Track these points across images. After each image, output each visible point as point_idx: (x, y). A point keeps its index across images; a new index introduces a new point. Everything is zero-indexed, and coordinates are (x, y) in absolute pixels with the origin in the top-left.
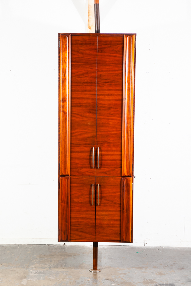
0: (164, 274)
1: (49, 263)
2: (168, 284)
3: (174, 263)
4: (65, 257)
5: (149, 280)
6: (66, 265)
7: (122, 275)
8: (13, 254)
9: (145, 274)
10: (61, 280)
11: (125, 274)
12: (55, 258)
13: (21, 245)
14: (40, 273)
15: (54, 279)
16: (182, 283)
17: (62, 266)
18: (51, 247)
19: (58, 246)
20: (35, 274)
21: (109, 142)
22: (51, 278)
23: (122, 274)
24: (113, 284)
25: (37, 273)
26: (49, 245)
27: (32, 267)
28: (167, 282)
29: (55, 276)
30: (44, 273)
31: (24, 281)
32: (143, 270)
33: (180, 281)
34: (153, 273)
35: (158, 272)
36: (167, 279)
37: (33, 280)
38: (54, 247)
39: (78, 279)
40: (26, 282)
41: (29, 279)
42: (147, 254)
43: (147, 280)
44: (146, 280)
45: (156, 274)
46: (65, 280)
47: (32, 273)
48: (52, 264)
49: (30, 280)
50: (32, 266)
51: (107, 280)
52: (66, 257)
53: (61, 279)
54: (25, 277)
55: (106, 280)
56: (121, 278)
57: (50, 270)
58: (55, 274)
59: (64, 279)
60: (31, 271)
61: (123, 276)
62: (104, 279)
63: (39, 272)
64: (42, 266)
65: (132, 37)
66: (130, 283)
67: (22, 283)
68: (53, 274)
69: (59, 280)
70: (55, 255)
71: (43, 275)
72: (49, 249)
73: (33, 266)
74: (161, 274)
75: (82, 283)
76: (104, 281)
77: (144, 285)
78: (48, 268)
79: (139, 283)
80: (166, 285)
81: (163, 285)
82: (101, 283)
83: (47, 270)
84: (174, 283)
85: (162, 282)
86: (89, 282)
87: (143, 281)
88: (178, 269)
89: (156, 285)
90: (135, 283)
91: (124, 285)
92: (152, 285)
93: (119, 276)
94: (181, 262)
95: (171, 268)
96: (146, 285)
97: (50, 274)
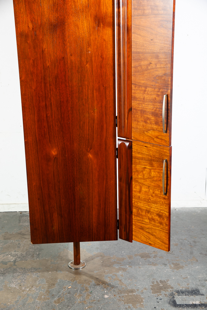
0: (182, 267)
1: (15, 251)
2: (190, 289)
3: (194, 242)
5: (161, 281)
6: (39, 254)
7: (120, 273)
9: (153, 268)
10: (28, 290)
12: (26, 238)
15: (17, 288)
17: (33, 256)
18: (23, 215)
22: (13, 285)
23: (119, 269)
24: (106, 296)
26: (21, 213)
28: (188, 284)
29: (19, 282)
32: (151, 260)
34: (166, 265)
35: (173, 264)
36: (187, 278)
38: (27, 216)
39: (54, 285)
43: (157, 282)
44: (155, 283)
45: (171, 268)
46: (33, 289)
48: (19, 253)
51: (98, 287)
55: (95, 285)
57: (15, 267)
59: (32, 287)
61: (122, 275)
62: (93, 283)
64: (4, 258)
66: (132, 291)
69: (23, 291)
71: (2, 278)
74: (177, 267)
75: (58, 297)
76: (93, 288)
77: (153, 294)
78: (12, 263)
79: (145, 291)
80: (187, 294)
81: (183, 292)
82: (88, 295)
83: (10, 268)
84: (200, 288)
85: (180, 285)
86: (69, 293)
87: (152, 286)
88: (201, 253)
89: (172, 295)
90: (140, 291)
91: (123, 296)
92: (166, 295)
93: (116, 275)
94: (204, 237)
95: (191, 253)
96: (156, 294)
97: (13, 276)
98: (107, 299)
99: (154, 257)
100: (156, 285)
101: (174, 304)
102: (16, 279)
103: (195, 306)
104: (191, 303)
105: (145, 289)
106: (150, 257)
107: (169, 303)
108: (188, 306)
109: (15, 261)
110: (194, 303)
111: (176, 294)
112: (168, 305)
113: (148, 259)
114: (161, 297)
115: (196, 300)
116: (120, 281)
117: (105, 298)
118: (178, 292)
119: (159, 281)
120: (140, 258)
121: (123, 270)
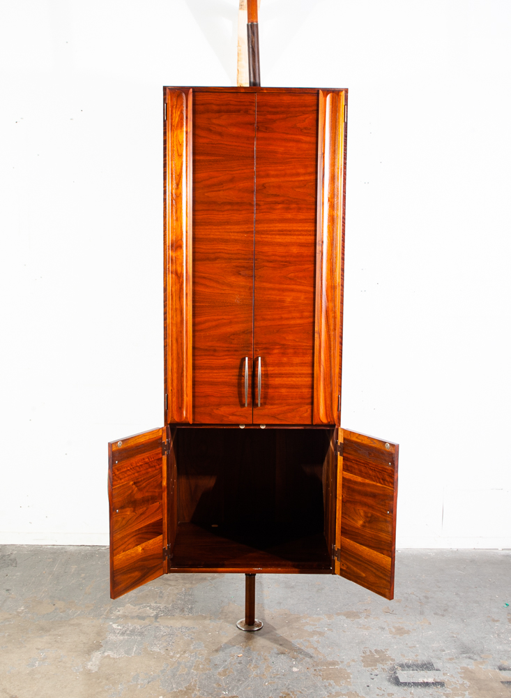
0: (408, 632)
1: (156, 603)
2: (419, 662)
3: (426, 597)
4: (191, 583)
5: (376, 651)
6: (192, 608)
7: (315, 638)
8: (83, 575)
9: (365, 632)
10: (178, 656)
11: (321, 634)
12: (170, 585)
14: (133, 632)
15: (163, 652)
16: (450, 659)
17: (182, 610)
20: (122, 638)
21: (284, 345)
22: (156, 649)
23: (314, 633)
24: (295, 669)
25: (128, 635)
27: (119, 613)
28: (417, 656)
29: (165, 644)
30: (141, 634)
31: (93, 660)
32: (361, 621)
33: (444, 651)
34: (383, 629)
35: (394, 627)
36: (414, 647)
37: (115, 656)
39: (216, 651)
40: (97, 663)
41: (106, 654)
43: (370, 651)
44: (368, 653)
45: (391, 632)
46: (186, 655)
47: (114, 633)
48: (162, 606)
49: (108, 656)
50: (119, 611)
51: (281, 656)
52: (194, 582)
53: (178, 653)
54: (98, 647)
55: (278, 654)
56: (314, 647)
57: (157, 624)
58: (166, 635)
59: (185, 652)
60: (114, 626)
61: (318, 642)
63: (131, 631)
64: (140, 611)
65: (338, 95)
66: (333, 663)
67: (89, 666)
68: (163, 636)
69: (172, 657)
71: (139, 638)
73: (121, 613)
74: (401, 631)
75: (224, 667)
76: (275, 657)
77: (364, 668)
79: (353, 663)
80: (415, 668)
81: (409, 666)
82: (268, 667)
83: (150, 625)
84: (433, 661)
85: (404, 656)
86: (240, 663)
87: (364, 657)
88: (436, 614)
89: (393, 669)
90: (345, 663)
91: (320, 670)
92: (383, 669)
93: (309, 641)
94: (441, 591)
95: (422, 613)
96: (370, 668)
97: (155, 637)
98: (296, 672)
99: (365, 618)
100: (369, 655)
101: (397, 682)
102: (160, 640)
103: (426, 684)
104: (421, 680)
105: (353, 661)
106: (360, 618)
107: (389, 681)
108: (416, 684)
109: (156, 616)
110: (426, 681)
111: (399, 668)
112: (387, 683)
113: (357, 620)
114: (376, 672)
115: (428, 677)
116: (316, 649)
117: (293, 672)
118: (402, 666)
119: (373, 651)
120: (345, 618)
121: (320, 634)
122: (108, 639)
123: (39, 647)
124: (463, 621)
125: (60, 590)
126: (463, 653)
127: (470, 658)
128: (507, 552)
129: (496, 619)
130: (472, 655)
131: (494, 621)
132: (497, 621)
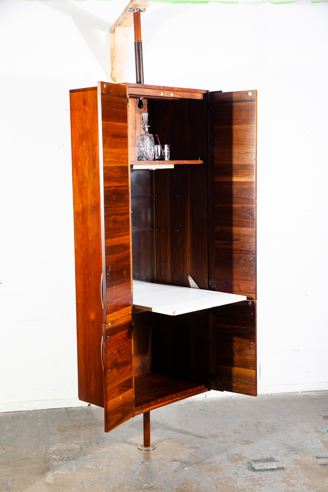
0: (252, 442)
1: (77, 440)
2: (265, 458)
3: (258, 422)
4: (97, 427)
5: (235, 454)
7: (193, 450)
8: (17, 430)
9: (225, 445)
10: (105, 468)
11: (196, 448)
12: (83, 430)
13: (24, 412)
15: (94, 468)
16: (284, 455)
17: (98, 443)
18: (70, 411)
19: (80, 410)
20: (62, 463)
22: (89, 466)
23: (191, 448)
24: (186, 469)
25: (65, 460)
26: (66, 409)
27: (53, 449)
28: (262, 455)
29: (94, 463)
30: (74, 459)
31: (48, 476)
32: (220, 439)
33: (279, 451)
34: (236, 442)
35: (242, 440)
36: (259, 450)
37: (62, 473)
38: (74, 411)
39: (131, 463)
40: (52, 478)
41: (55, 473)
42: (214, 411)
43: (232, 455)
44: (230, 456)
45: (241, 443)
46: (111, 467)
47: (56, 460)
48: (82, 442)
49: (57, 474)
50: (53, 448)
51: (175, 462)
54: (48, 469)
55: (172, 461)
56: (194, 456)
57: (83, 452)
58: (92, 458)
59: (109, 466)
60: (54, 456)
61: (196, 452)
62: (169, 459)
63: (67, 458)
64: (68, 446)
66: (210, 463)
67: (47, 480)
68: (90, 459)
69: (102, 469)
70: (81, 426)
71: (74, 462)
72: (69, 416)
73: (55, 449)
74: (247, 442)
75: (139, 472)
76: (170, 463)
77: (231, 464)
78: (79, 450)
79: (223, 462)
80: (263, 461)
81: (259, 461)
82: (168, 469)
83: (78, 454)
84: (273, 457)
85: (254, 456)
86: (148, 469)
87: (228, 458)
88: (267, 431)
89: (249, 463)
90: (218, 462)
91: (202, 467)
92: (243, 464)
93: (189, 452)
94: (267, 419)
95: (258, 432)
96: (234, 464)
97: (85, 460)
98: (187, 470)
99: (222, 437)
101: (254, 470)
102: (89, 461)
103: (273, 470)
104: (269, 468)
105: (222, 460)
106: (219, 437)
107: (249, 469)
108: (266, 470)
109: (81, 448)
110: (272, 467)
111: (253, 462)
112: (248, 471)
113: (217, 438)
114: (239, 465)
115: (273, 466)
116: (196, 456)
118: (255, 461)
120: (209, 438)
122: (53, 464)
123: (6, 474)
124: (286, 434)
125: (4, 440)
126: (291, 451)
127: (296, 453)
128: (305, 393)
129: (307, 431)
130: (297, 452)
131: (306, 432)
132: (308, 432)
